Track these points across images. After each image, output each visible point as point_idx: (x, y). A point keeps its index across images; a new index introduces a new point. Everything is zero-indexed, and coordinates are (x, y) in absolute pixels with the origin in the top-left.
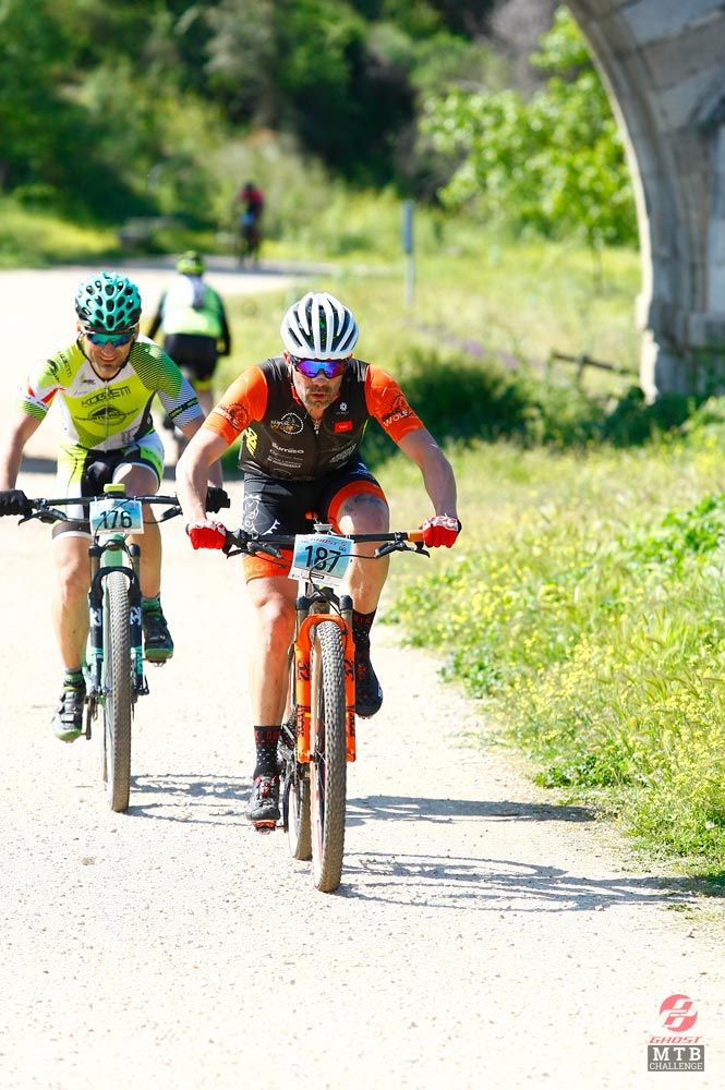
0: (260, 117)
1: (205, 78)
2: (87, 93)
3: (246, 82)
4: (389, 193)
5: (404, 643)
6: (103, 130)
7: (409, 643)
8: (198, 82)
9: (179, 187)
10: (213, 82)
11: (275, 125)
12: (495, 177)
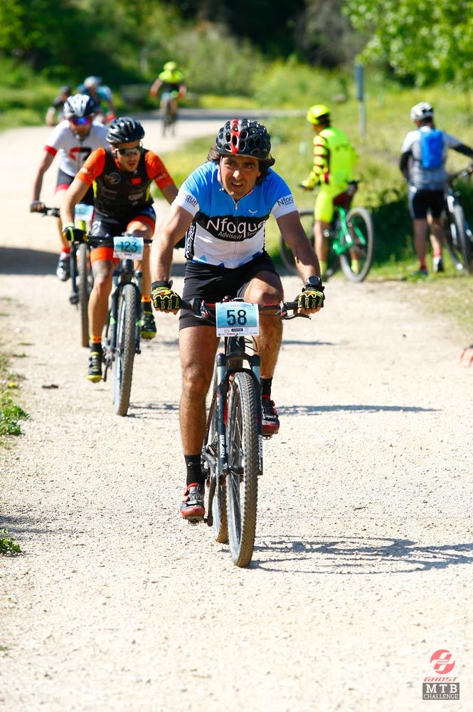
0: (202, 13)
2: (84, 3)
4: (293, 59)
9: (152, 62)
12: (395, 45)
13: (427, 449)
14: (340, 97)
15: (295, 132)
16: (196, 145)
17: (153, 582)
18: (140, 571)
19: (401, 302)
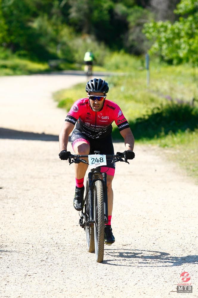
0: (85, 30)
1: (69, 20)
2: (35, 25)
3: (80, 21)
4: (122, 51)
8: (66, 20)
9: (63, 51)
10: (71, 21)
11: (89, 33)
12: (165, 46)
13: (158, 220)
14: (141, 68)
15: (120, 82)
16: (78, 86)
17: (29, 276)
18: (24, 270)
19: (157, 155)
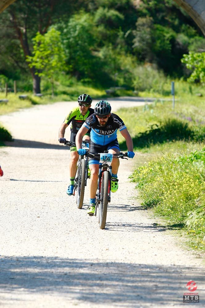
0: (147, 60)
1: (133, 49)
3: (143, 50)
4: (182, 79)
5: (131, 181)
6: (105, 63)
7: (132, 181)
8: (130, 50)
9: (125, 78)
11: (151, 62)
